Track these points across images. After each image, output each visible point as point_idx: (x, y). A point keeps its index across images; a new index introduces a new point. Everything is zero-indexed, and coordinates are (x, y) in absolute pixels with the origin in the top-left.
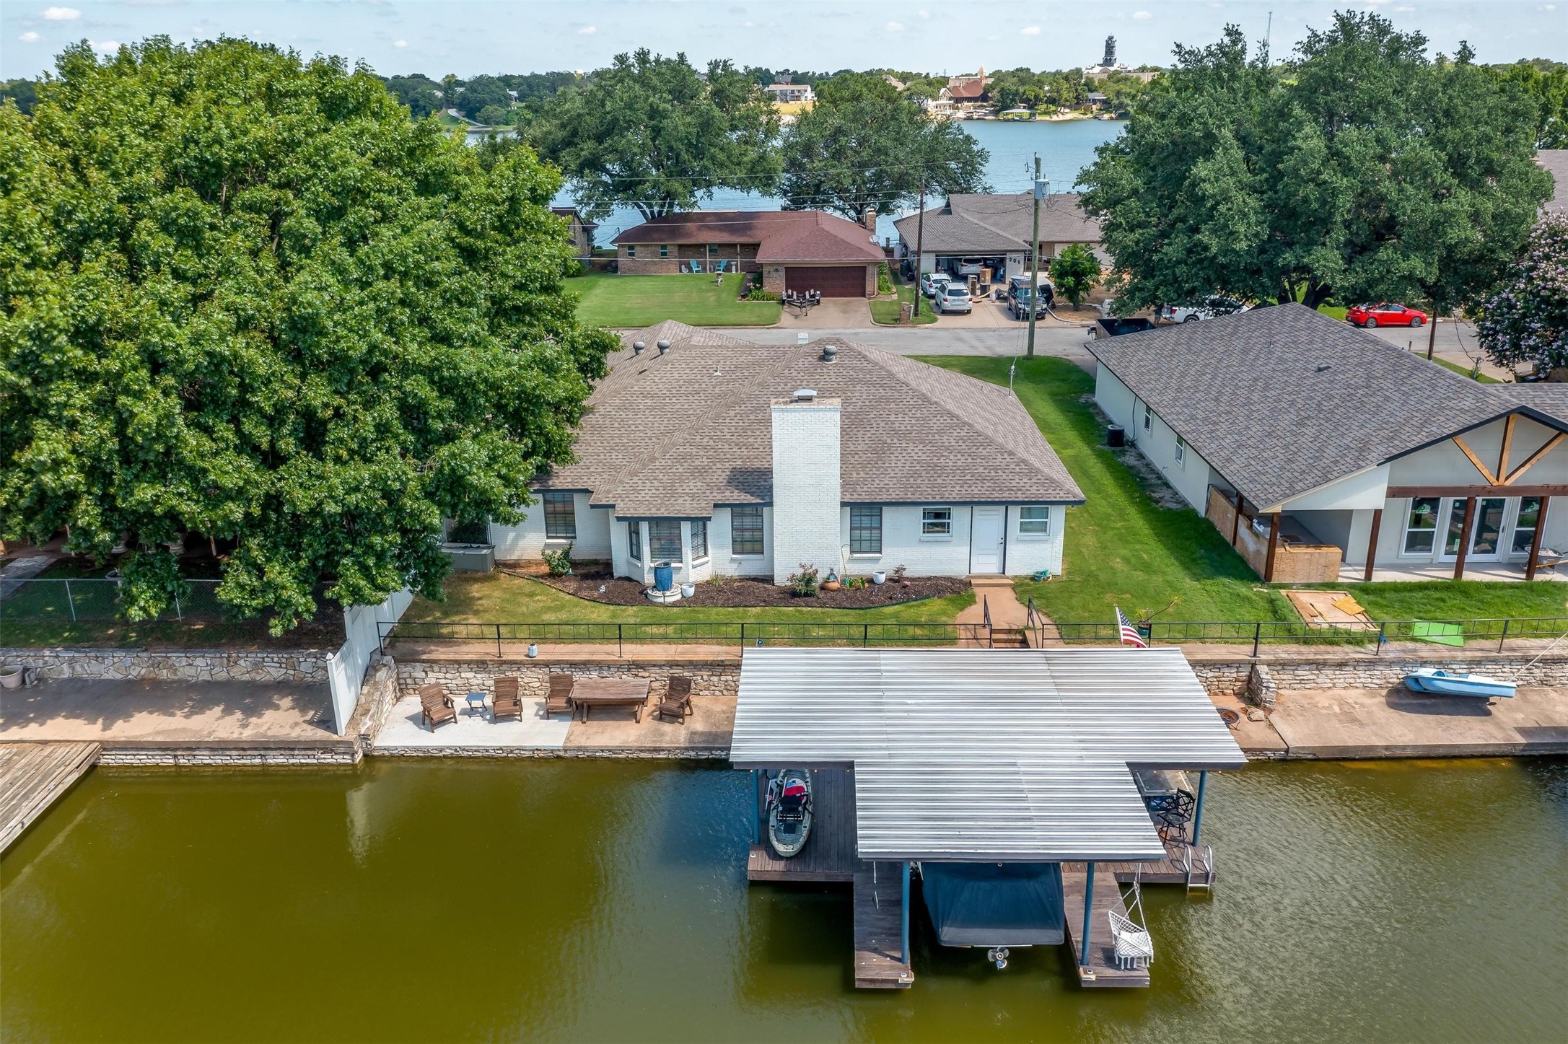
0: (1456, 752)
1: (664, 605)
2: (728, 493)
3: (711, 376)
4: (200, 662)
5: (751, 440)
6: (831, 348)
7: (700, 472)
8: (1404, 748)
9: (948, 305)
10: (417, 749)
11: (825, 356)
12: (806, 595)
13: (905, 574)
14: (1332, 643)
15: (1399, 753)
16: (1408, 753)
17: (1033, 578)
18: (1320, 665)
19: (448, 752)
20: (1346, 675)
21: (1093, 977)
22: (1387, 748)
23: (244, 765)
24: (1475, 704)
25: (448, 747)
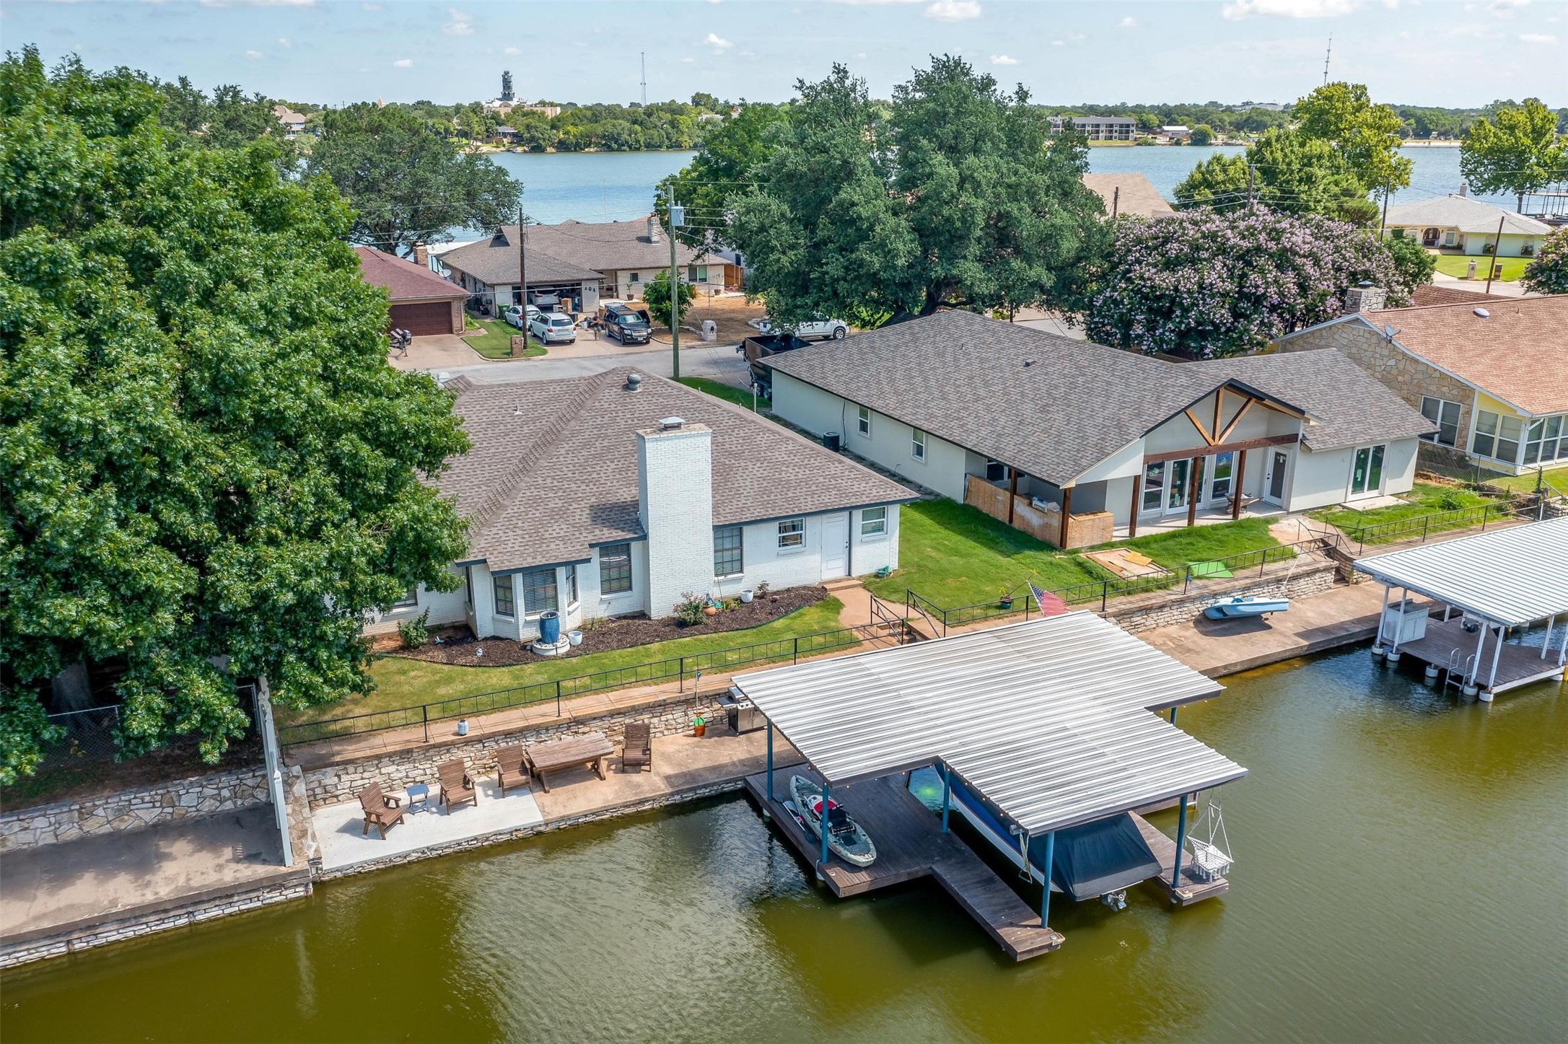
0: (1268, 661)
1: (555, 657)
2: (597, 532)
3: (512, 416)
4: (40, 822)
5: (595, 475)
6: (636, 376)
7: (559, 515)
8: (1236, 664)
9: (553, 336)
10: (377, 862)
11: (630, 385)
12: (695, 623)
13: (770, 589)
14: (1146, 590)
15: (1233, 669)
16: (1239, 668)
17: (877, 576)
18: (1146, 610)
19: (414, 856)
20: (1166, 615)
21: (1191, 895)
22: (1225, 667)
23: (165, 931)
24: (1254, 622)
25: (414, 851)
